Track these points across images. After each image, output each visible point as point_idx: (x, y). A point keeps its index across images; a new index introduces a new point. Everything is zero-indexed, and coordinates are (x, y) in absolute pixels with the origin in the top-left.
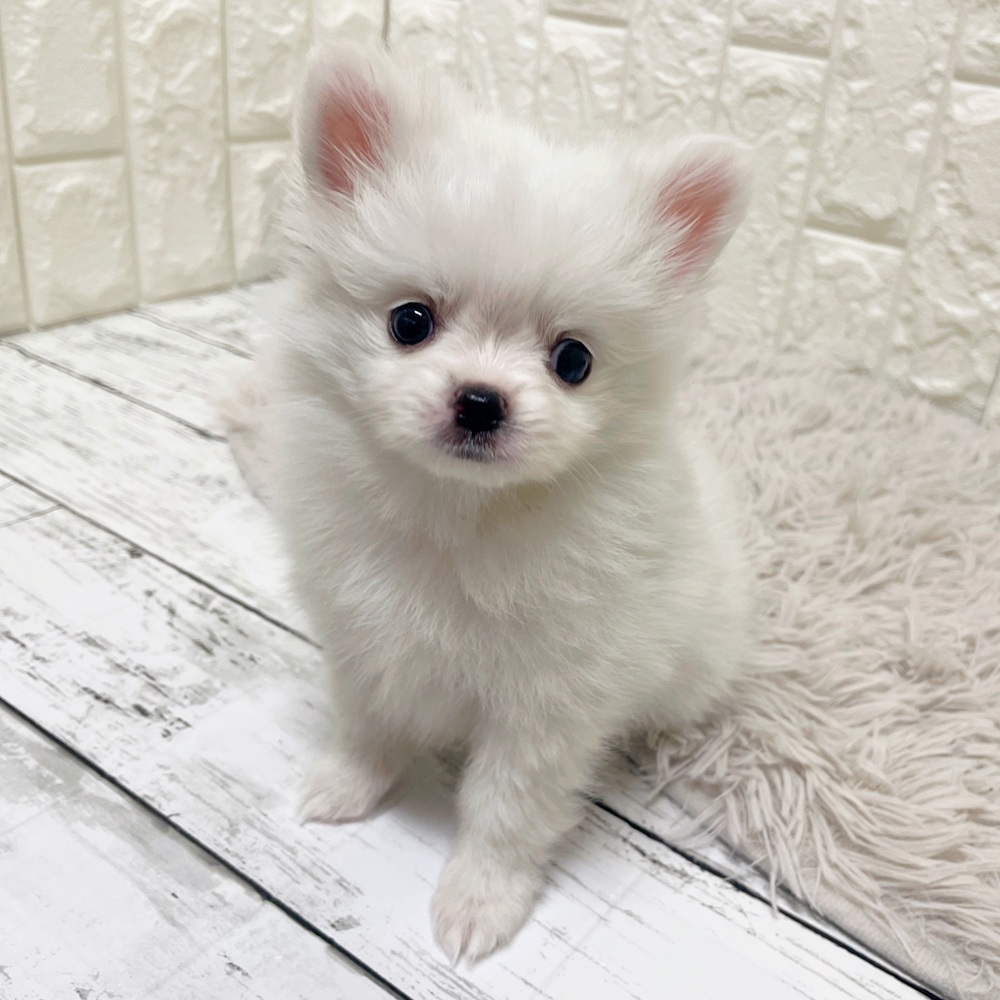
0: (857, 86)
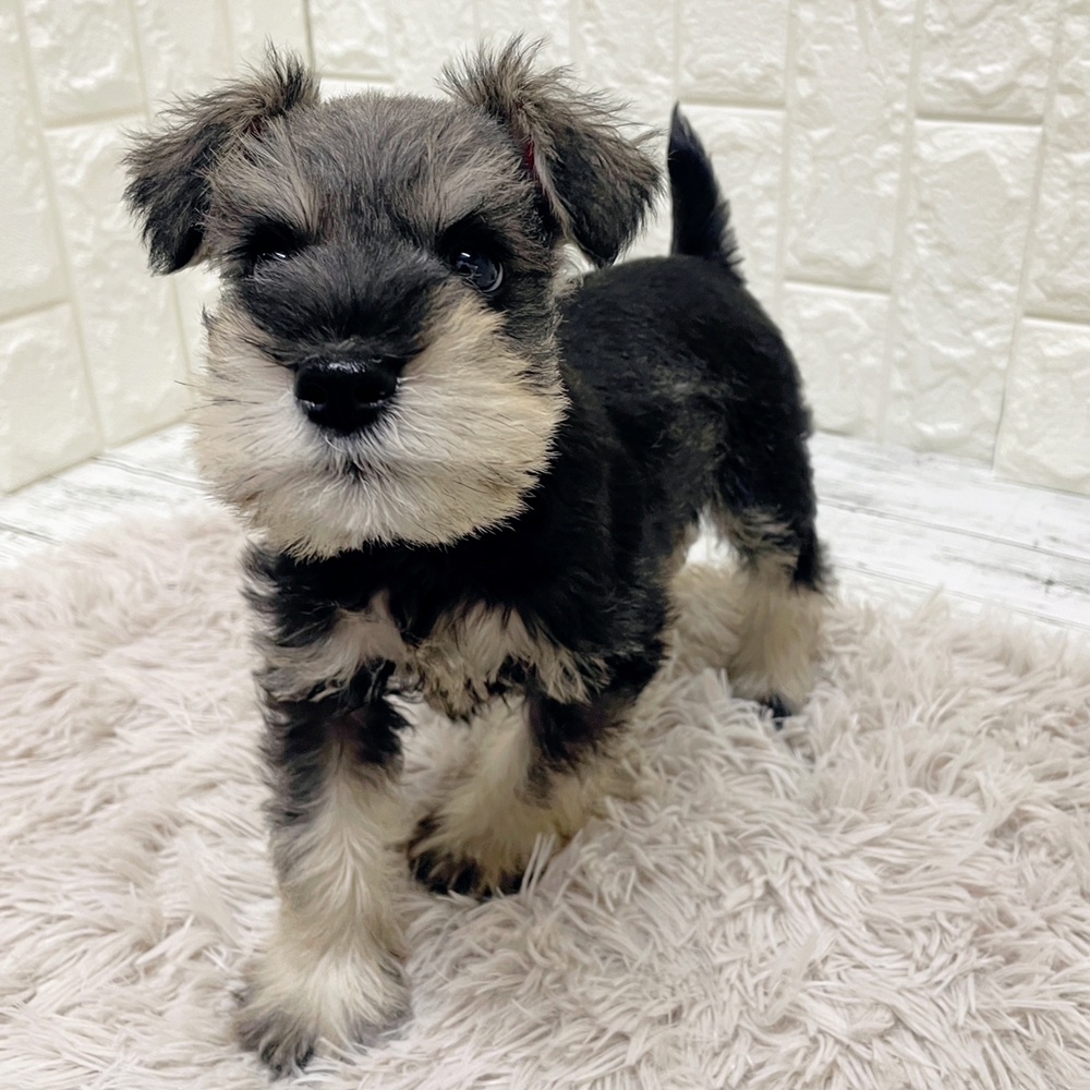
0: (818, 134)
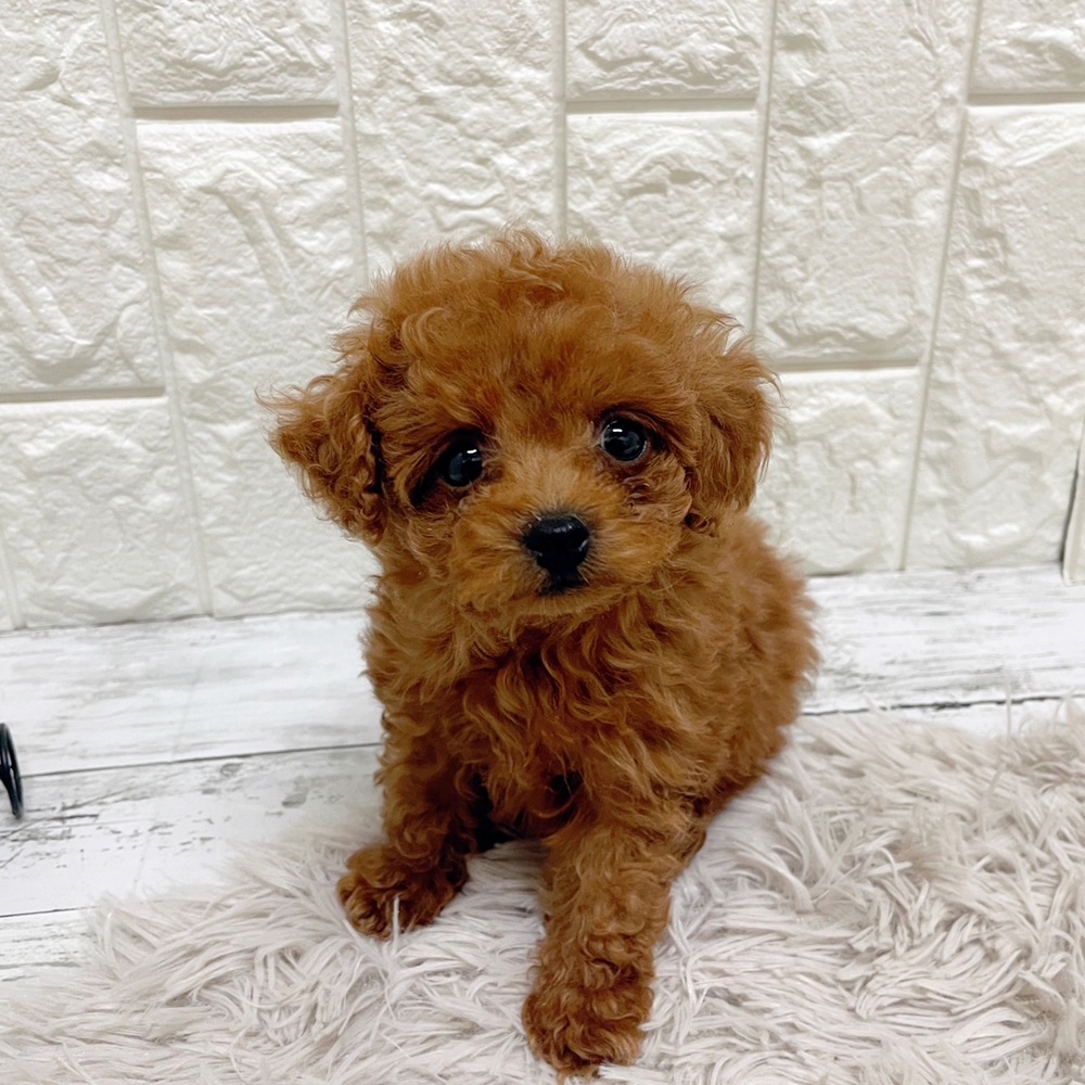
0: (820, 143)
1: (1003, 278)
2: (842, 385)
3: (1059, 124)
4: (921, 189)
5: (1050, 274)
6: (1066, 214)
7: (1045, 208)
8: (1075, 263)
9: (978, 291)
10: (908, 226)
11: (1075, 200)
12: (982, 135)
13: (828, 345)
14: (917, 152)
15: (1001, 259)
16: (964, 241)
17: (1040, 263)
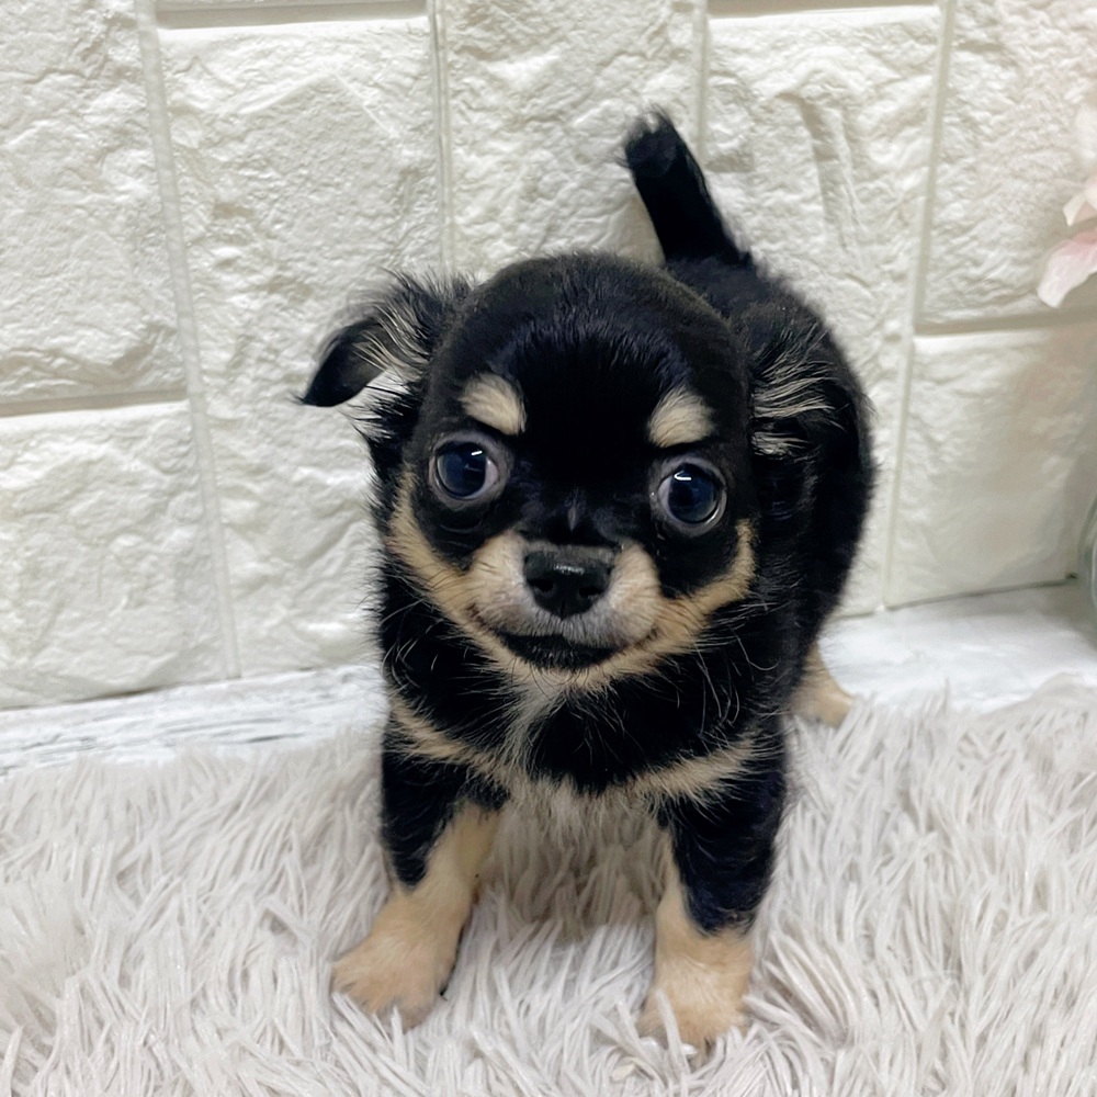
1: (269, 272)
2: (69, 431)
3: (297, 53)
4: (110, 150)
5: (337, 263)
6: (337, 180)
7: (304, 172)
8: (370, 247)
9: (242, 291)
10: (101, 203)
11: (344, 159)
12: (187, 70)
13: (28, 377)
14: (88, 97)
15: (259, 245)
16: (201, 222)
17: (318, 249)
